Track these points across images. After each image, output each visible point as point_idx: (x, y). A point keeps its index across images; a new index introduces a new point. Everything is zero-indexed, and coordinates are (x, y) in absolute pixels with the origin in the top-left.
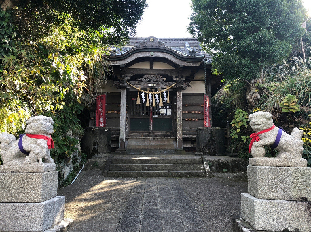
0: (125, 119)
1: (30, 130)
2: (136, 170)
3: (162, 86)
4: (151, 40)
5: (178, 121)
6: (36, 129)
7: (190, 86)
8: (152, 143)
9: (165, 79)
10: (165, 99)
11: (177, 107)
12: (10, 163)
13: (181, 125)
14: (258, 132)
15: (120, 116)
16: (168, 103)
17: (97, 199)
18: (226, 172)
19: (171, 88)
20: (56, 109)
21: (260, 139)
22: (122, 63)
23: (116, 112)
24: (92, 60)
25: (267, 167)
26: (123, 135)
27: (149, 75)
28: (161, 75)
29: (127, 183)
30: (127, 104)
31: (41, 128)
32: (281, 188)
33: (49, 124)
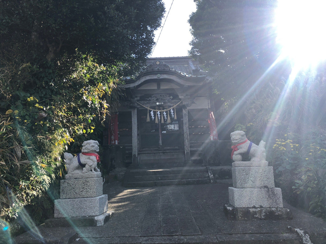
0: (137, 136)
1: (85, 150)
2: (151, 181)
3: (169, 104)
4: (157, 63)
5: (186, 136)
6: (89, 149)
7: (195, 103)
8: (163, 157)
9: (171, 97)
10: (173, 116)
11: (184, 123)
12: (73, 173)
13: (188, 140)
14: (236, 144)
15: (132, 133)
16: (175, 120)
17: (124, 202)
18: (228, 179)
19: (177, 106)
20: (88, 132)
21: (238, 149)
22: (132, 85)
23: (127, 130)
24: (109, 88)
25: (242, 168)
26: (135, 151)
27: (157, 95)
28: (168, 94)
29: (145, 191)
30: (138, 122)
31: (93, 149)
32: (252, 181)
33: (97, 146)
